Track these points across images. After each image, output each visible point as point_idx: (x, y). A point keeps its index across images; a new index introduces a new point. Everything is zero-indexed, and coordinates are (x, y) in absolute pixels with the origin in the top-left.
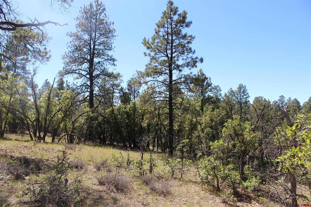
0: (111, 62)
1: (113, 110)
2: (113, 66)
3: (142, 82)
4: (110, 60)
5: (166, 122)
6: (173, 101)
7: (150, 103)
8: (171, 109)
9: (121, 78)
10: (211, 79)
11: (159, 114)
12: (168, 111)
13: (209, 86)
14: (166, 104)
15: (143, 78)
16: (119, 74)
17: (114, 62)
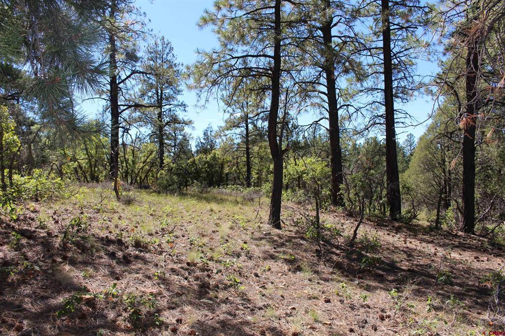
0: (182, 108)
1: (194, 161)
2: (184, 112)
3: (222, 135)
4: (181, 106)
5: (245, 169)
6: (250, 151)
7: (229, 153)
8: (248, 158)
9: (192, 125)
10: (298, 120)
11: (237, 163)
12: (246, 159)
13: (295, 128)
14: (243, 154)
15: (223, 131)
16: (190, 121)
17: (185, 108)
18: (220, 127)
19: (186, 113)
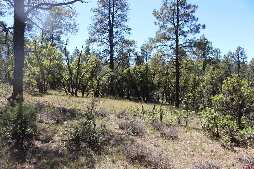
0: (127, 31)
1: (129, 71)
3: (153, 46)
5: (173, 80)
6: (179, 62)
7: (160, 64)
8: (177, 69)
9: (135, 44)
10: (212, 43)
11: (167, 73)
12: (175, 70)
13: (210, 49)
14: (173, 65)
15: (154, 43)
16: (133, 41)
17: (129, 31)
18: (151, 38)
19: (130, 35)
